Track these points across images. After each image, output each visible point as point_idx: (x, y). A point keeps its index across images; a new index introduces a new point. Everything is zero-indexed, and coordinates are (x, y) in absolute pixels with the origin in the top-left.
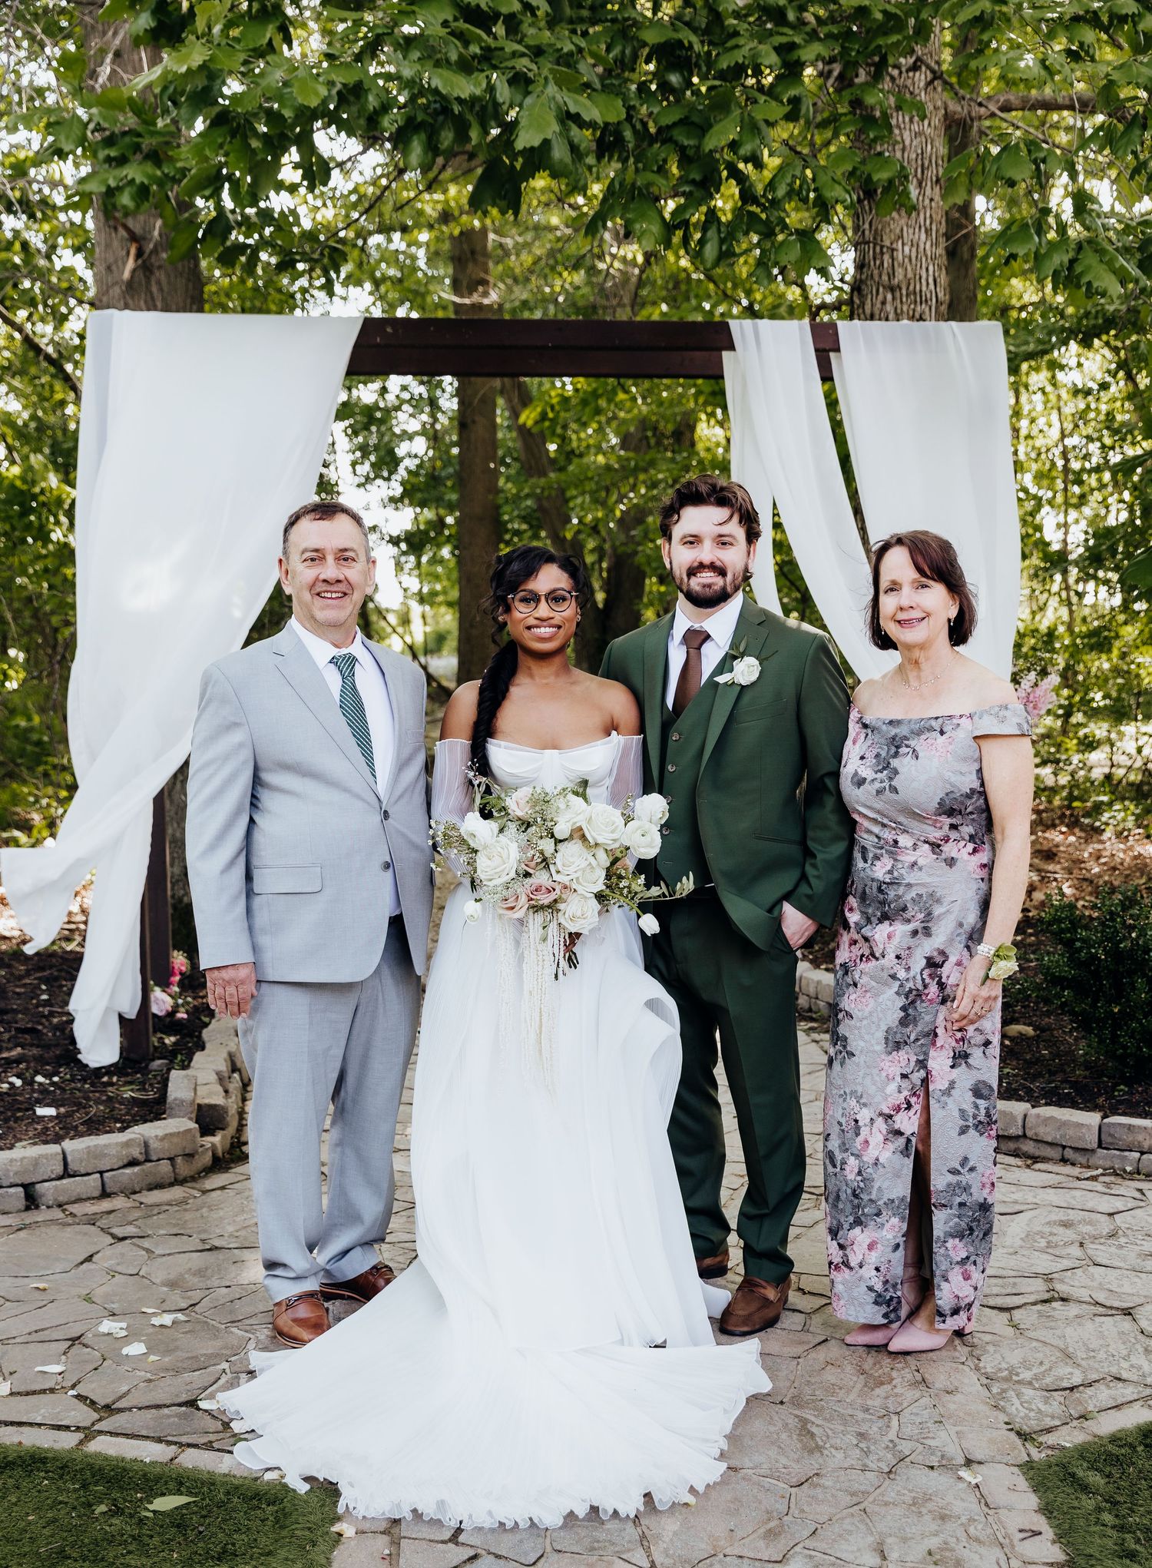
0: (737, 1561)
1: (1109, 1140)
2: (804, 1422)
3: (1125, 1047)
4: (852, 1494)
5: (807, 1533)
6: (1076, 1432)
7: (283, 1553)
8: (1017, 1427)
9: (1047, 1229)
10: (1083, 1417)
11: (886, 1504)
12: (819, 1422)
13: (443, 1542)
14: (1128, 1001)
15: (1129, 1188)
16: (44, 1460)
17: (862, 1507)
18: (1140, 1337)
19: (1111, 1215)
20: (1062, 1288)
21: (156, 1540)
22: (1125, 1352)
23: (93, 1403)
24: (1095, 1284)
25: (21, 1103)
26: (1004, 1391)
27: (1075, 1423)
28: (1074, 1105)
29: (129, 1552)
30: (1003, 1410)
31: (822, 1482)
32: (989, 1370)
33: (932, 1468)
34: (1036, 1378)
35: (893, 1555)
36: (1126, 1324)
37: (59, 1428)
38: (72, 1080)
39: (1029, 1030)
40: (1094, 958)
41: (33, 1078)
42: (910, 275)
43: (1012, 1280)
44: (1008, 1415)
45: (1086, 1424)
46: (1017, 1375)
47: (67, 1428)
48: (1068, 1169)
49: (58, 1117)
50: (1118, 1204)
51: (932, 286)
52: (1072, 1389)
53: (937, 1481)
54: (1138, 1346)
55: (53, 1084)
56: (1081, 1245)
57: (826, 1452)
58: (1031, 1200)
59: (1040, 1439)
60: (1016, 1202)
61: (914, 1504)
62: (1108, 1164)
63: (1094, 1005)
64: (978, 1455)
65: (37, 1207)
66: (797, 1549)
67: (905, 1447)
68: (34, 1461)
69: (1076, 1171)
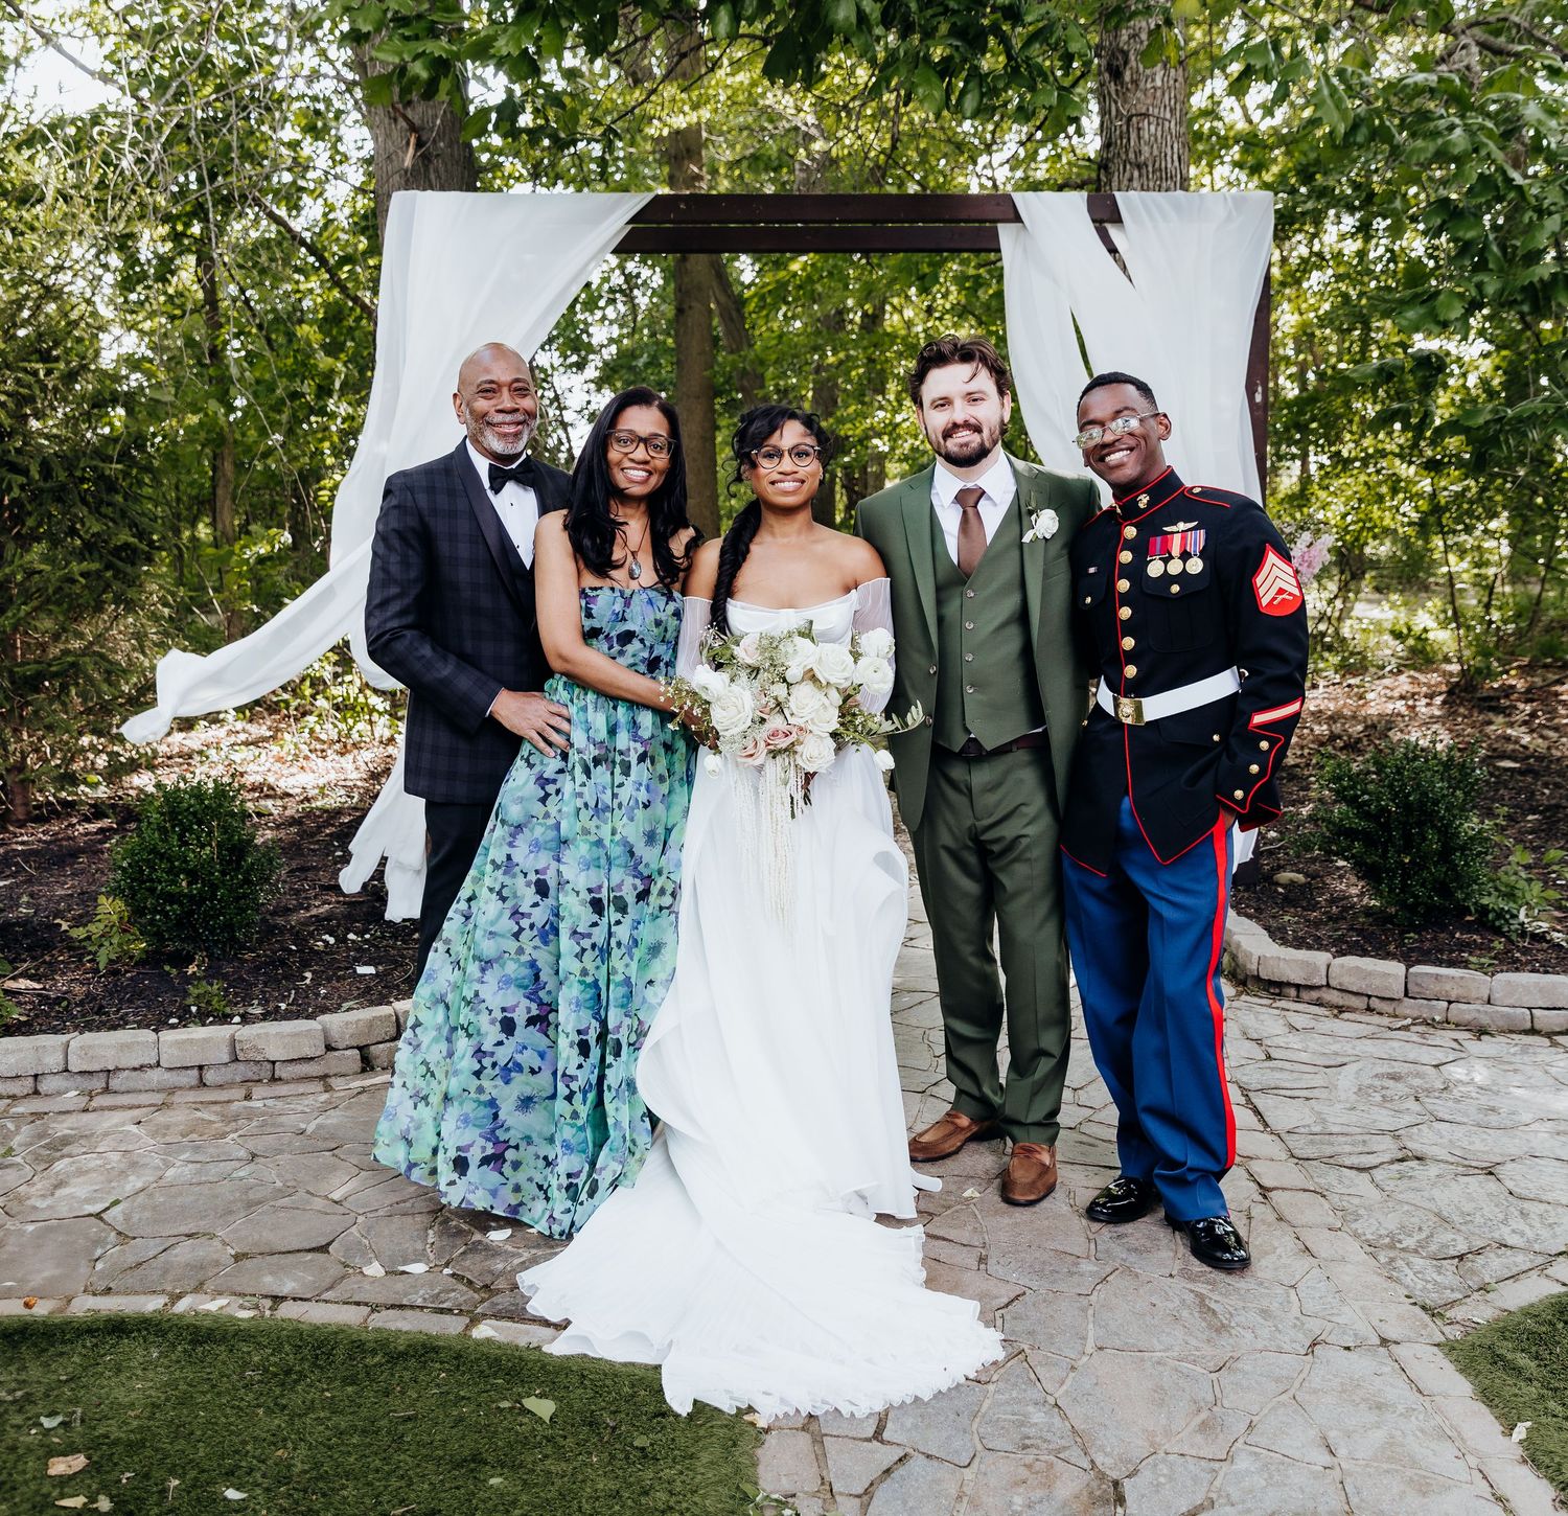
0: (1181, 1460)
1: (1417, 989)
2: (1201, 1297)
3: (1416, 897)
4: (1277, 1380)
5: (1243, 1426)
6: (1482, 1307)
7: (705, 1457)
8: (1419, 1300)
9: (1377, 1083)
10: (1484, 1288)
11: (1315, 1392)
12: (1215, 1297)
13: (868, 1440)
14: (1419, 850)
15: (1445, 1037)
16: (436, 1350)
17: (1290, 1393)
18: (1510, 1198)
19: (1436, 1066)
20: (1415, 1146)
21: (570, 1442)
22: (1501, 1216)
23: (470, 1282)
24: (1445, 1141)
25: (339, 961)
26: (1392, 1260)
27: (1476, 1296)
28: (1364, 953)
29: (546, 1457)
30: (1398, 1281)
31: (1239, 1365)
32: (1369, 1237)
33: (1348, 1348)
34: (1422, 1245)
35: (1342, 1452)
36: (1491, 1185)
37: (442, 1311)
38: (383, 937)
39: (1300, 878)
40: (1384, 810)
41: (345, 936)
42: (1156, 152)
43: (1360, 1138)
44: (1407, 1287)
45: (1489, 1296)
46: (1400, 1242)
47: (450, 1311)
48: (1376, 1019)
49: (377, 975)
50: (1439, 1056)
51: (1176, 163)
52: (1461, 1257)
53: (1361, 1364)
54: (1512, 1209)
55: (366, 941)
56: (1417, 1099)
57: (1233, 1332)
58: (1350, 1052)
59: (1448, 1314)
60: (1336, 1054)
61: (1344, 1391)
62: (1416, 1013)
63: (1384, 856)
64: (1391, 1334)
65: (372, 1069)
66: (1239, 1444)
67: (1315, 1326)
68: (425, 1351)
69: (1385, 1021)
